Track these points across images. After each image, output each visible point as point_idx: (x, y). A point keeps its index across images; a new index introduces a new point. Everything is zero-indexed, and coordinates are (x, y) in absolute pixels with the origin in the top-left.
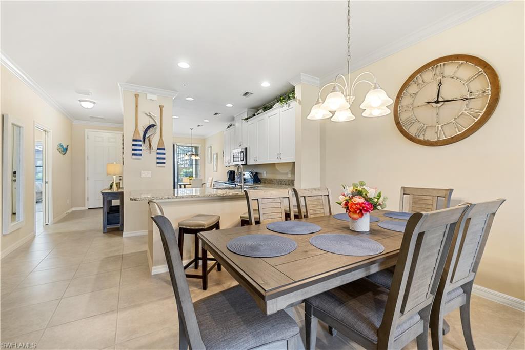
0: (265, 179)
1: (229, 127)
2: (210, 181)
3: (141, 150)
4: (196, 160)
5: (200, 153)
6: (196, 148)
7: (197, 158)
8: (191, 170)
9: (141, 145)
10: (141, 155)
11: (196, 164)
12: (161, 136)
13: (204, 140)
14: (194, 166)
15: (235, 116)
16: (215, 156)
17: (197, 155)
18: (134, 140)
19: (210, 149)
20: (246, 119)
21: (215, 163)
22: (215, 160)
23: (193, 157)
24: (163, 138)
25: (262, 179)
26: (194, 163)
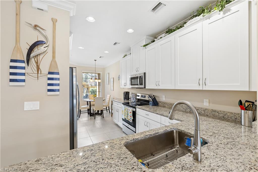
0: (165, 103)
1: (124, 57)
2: (109, 98)
3: (24, 74)
4: (99, 83)
5: (101, 77)
6: (99, 74)
7: (100, 81)
8: (95, 88)
9: (24, 68)
10: (24, 81)
11: (99, 85)
12: (54, 57)
13: (104, 69)
14: (97, 86)
15: (131, 46)
16: (112, 80)
17: (99, 79)
18: (12, 61)
19: (108, 75)
20: (145, 46)
21: (112, 85)
22: (112, 83)
23: (97, 81)
24: (57, 59)
25: (160, 102)
26: (97, 84)
